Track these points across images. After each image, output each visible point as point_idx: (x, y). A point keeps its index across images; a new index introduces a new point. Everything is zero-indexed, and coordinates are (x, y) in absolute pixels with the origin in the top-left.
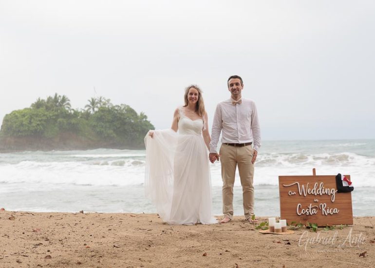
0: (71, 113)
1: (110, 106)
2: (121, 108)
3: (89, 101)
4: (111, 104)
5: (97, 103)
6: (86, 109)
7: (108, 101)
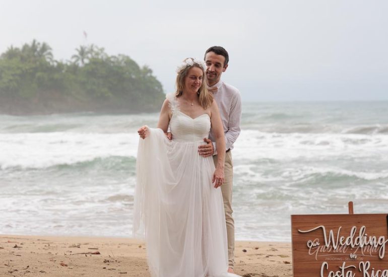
0: (53, 66)
1: (105, 57)
2: (117, 58)
3: (77, 50)
4: (106, 54)
5: (88, 52)
6: (74, 60)
7: (102, 50)
